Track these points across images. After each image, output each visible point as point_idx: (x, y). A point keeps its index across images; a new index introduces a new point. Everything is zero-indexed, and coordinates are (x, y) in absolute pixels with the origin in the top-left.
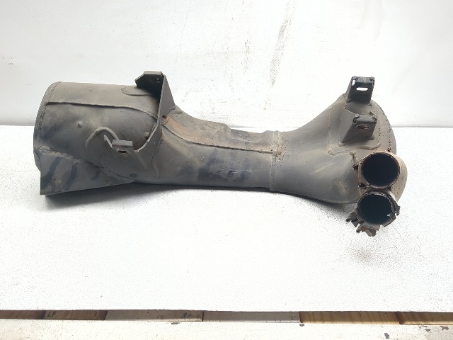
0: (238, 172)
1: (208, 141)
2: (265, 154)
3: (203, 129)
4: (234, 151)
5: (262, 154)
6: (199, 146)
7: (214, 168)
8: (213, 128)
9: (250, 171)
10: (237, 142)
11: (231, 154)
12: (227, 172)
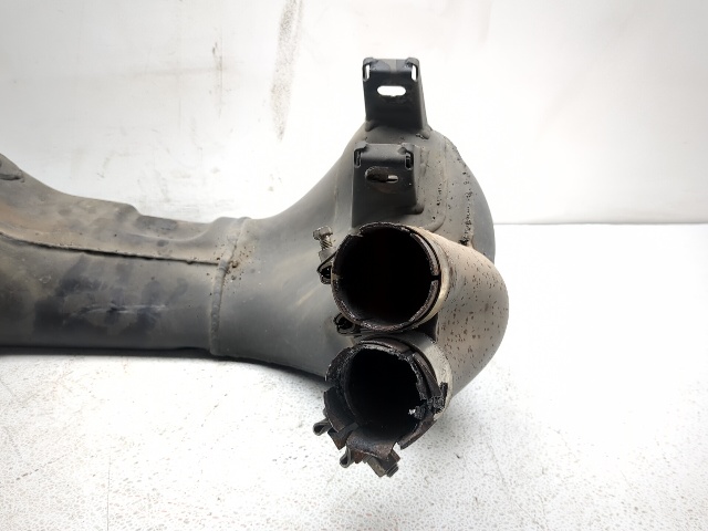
0: (130, 311)
1: (69, 240)
2: (202, 268)
3: (65, 212)
4: (127, 262)
5: (193, 267)
6: (44, 252)
7: (74, 301)
8: (92, 211)
9: (160, 307)
10: (138, 241)
11: (120, 269)
12: (104, 311)
